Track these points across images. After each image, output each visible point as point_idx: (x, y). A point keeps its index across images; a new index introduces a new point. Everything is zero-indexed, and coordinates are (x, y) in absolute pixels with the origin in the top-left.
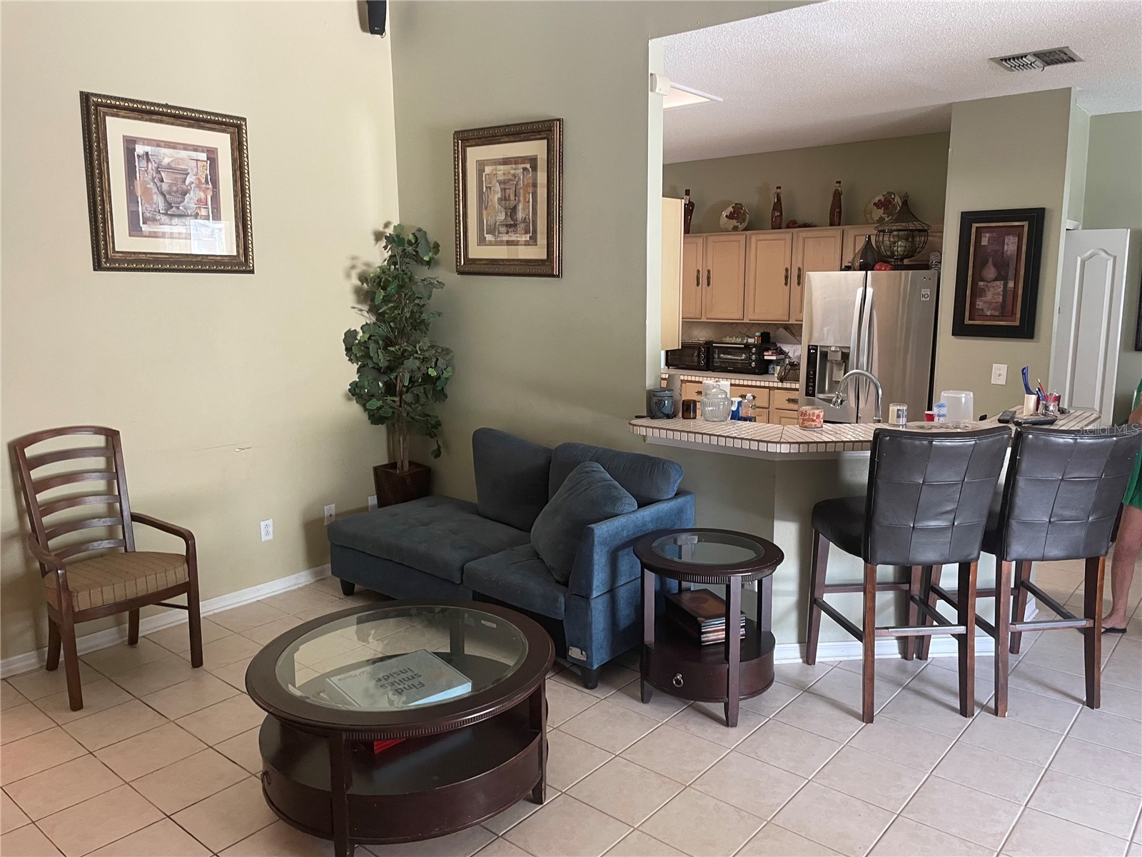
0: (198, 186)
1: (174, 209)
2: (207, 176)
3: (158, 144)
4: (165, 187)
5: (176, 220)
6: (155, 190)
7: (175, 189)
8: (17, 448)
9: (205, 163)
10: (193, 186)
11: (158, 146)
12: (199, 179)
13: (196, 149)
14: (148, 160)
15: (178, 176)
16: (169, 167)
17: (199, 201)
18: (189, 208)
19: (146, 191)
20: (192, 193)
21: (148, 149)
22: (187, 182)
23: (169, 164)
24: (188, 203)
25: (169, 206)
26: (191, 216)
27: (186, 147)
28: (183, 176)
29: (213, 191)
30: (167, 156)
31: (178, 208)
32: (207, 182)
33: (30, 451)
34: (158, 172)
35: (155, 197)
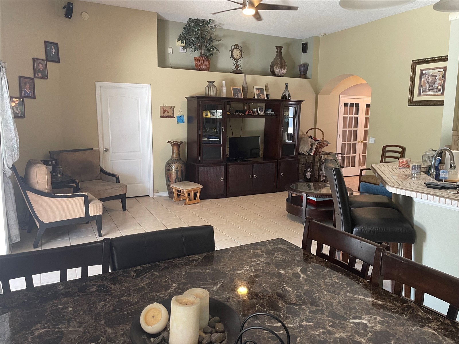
0: (439, 79)
1: (431, 87)
2: (442, 75)
3: (429, 69)
4: (430, 81)
5: (431, 91)
6: (427, 83)
7: (432, 81)
8: (384, 148)
9: (442, 72)
10: (438, 80)
11: (429, 70)
12: (440, 77)
13: (440, 68)
14: (426, 74)
15: (434, 77)
16: (432, 75)
17: (439, 84)
18: (436, 86)
19: (424, 83)
20: (437, 82)
21: (426, 71)
22: (436, 79)
23: (432, 74)
24: (436, 85)
25: (430, 86)
26: (436, 89)
27: (437, 68)
28: (435, 77)
29: (444, 80)
30: (431, 72)
31: (432, 87)
32: (442, 77)
33: (388, 149)
34: (428, 77)
35: (426, 85)
